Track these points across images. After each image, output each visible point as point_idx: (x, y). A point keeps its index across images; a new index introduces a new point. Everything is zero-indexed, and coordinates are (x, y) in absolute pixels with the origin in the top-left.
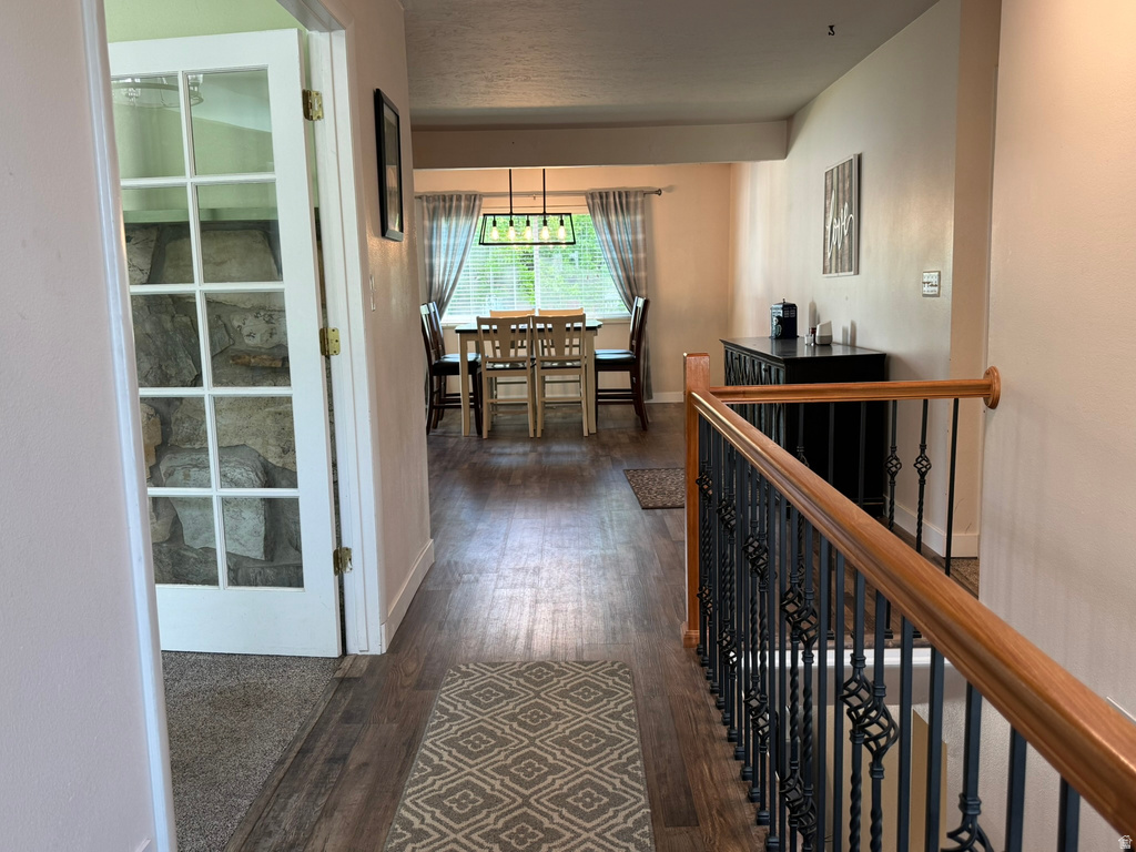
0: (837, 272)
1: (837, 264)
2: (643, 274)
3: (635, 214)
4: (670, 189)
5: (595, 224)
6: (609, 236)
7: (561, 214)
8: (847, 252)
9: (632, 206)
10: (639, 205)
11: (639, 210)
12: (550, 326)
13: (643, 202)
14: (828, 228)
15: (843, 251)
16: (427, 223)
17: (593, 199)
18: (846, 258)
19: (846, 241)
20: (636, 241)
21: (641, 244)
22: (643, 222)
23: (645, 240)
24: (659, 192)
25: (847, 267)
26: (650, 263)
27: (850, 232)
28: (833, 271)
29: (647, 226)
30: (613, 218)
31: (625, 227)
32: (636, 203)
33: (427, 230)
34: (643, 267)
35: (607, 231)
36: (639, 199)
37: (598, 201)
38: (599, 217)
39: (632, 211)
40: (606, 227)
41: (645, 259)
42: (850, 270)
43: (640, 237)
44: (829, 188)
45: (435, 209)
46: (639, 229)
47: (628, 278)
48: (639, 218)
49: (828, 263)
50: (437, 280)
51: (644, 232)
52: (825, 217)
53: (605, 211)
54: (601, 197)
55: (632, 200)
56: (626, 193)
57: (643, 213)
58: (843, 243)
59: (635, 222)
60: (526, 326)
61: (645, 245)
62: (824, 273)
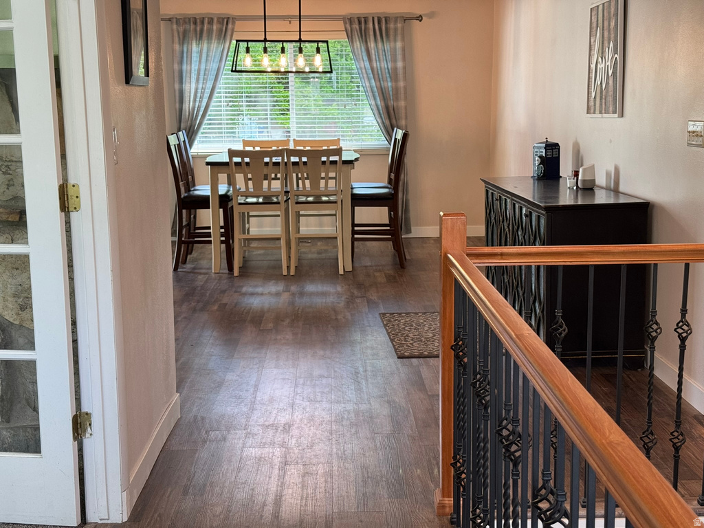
0: (601, 113)
1: (601, 105)
2: (402, 103)
3: (395, 41)
4: (431, 15)
5: (353, 51)
6: (367, 64)
7: (318, 42)
8: (611, 93)
9: (392, 33)
10: (399, 31)
11: (399, 37)
12: (304, 159)
13: (403, 29)
14: (593, 66)
15: (607, 92)
16: (177, 47)
17: (351, 24)
18: (610, 99)
19: (611, 82)
20: (395, 69)
21: (400, 72)
22: (403, 49)
23: (404, 68)
24: (420, 18)
25: (611, 109)
26: (410, 93)
27: (614, 73)
28: (597, 111)
29: (407, 53)
30: (372, 45)
31: (385, 53)
32: (396, 29)
33: (177, 54)
34: (402, 96)
35: (365, 58)
36: (399, 25)
37: (356, 26)
38: (357, 44)
39: (392, 37)
40: (364, 54)
41: (405, 88)
42: (614, 112)
43: (400, 64)
44: (594, 25)
45: (185, 34)
46: (399, 57)
47: (387, 108)
48: (399, 45)
49: (592, 103)
50: (188, 105)
51: (404, 59)
52: (590, 55)
53: (364, 36)
54: (360, 23)
55: (392, 26)
56: (386, 18)
57: (403, 40)
58: (607, 83)
59: (395, 49)
60: (279, 159)
61: (405, 73)
62: (588, 113)
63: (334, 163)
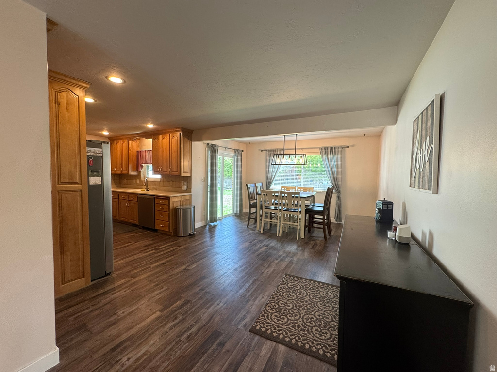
0: (419, 188)
1: (419, 182)
2: (340, 176)
3: (338, 155)
4: (353, 146)
5: (322, 158)
6: (327, 163)
7: (301, 154)
8: (427, 175)
9: (337, 152)
10: (340, 152)
11: (340, 154)
12: (286, 195)
13: (341, 151)
14: (414, 157)
15: (424, 174)
16: (268, 158)
17: (322, 150)
18: (426, 179)
19: (427, 166)
20: (338, 164)
21: (340, 166)
22: (341, 158)
23: (341, 164)
24: (348, 147)
25: (427, 186)
26: (343, 173)
27: (430, 159)
28: (417, 187)
29: (343, 159)
30: (329, 156)
31: (333, 159)
32: (338, 151)
33: (268, 160)
34: (340, 174)
35: (327, 161)
36: (340, 150)
37: (324, 150)
38: (324, 156)
39: (337, 154)
40: (327, 159)
41: (341, 171)
42: (430, 189)
43: (339, 163)
44: (416, 130)
45: (271, 154)
46: (339, 160)
47: (334, 178)
48: (339, 156)
49: (413, 181)
50: (270, 175)
51: (341, 161)
52: (412, 150)
53: (327, 154)
54: (325, 149)
55: (337, 150)
56: (335, 148)
57: (341, 154)
58: (424, 167)
59: (338, 158)
60: (277, 194)
61: (341, 166)
62: (410, 187)
63: (298, 197)
